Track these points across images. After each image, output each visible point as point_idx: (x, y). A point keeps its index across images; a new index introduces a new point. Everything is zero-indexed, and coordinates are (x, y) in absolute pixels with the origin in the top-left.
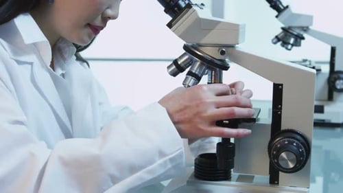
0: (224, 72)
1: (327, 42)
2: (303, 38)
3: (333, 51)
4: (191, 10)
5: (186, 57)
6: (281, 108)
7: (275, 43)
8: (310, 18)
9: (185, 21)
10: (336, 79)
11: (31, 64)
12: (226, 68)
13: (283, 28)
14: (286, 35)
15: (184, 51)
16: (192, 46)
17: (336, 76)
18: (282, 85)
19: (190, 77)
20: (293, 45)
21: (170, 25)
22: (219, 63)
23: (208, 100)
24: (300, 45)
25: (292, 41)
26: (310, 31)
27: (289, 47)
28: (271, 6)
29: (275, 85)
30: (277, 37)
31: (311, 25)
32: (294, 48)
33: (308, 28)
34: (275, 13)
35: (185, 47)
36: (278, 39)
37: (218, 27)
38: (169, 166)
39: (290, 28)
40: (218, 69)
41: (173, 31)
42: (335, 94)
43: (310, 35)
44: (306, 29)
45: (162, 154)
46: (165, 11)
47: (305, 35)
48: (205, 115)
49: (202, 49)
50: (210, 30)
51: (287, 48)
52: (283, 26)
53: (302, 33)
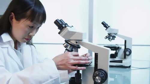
0: (79, 49)
1: (123, 39)
2: (115, 37)
3: (125, 41)
4: (66, 28)
5: (66, 44)
6: (97, 62)
7: (106, 39)
8: (117, 30)
9: (64, 32)
10: (126, 51)
11: (8, 48)
12: (80, 48)
13: (108, 34)
14: (109, 36)
15: (65, 42)
16: (68, 41)
17: (126, 50)
18: (98, 54)
19: (66, 51)
20: (112, 39)
21: (59, 33)
22: (77, 46)
23: (71, 58)
24: (114, 39)
25: (111, 38)
26: (117, 35)
27: (110, 40)
28: (104, 26)
29: (95, 53)
30: (106, 37)
31: (118, 32)
32: (112, 40)
33: (117, 33)
34: (106, 28)
35: (65, 41)
36: (107, 37)
37: (76, 34)
38: (54, 82)
39: (111, 34)
40: (77, 48)
41: (60, 35)
42: (126, 56)
43: (118, 36)
44: (116, 34)
45: (51, 77)
46: (58, 28)
47: (116, 36)
48: (70, 62)
49: (71, 41)
50: (73, 35)
51: (110, 41)
52: (108, 33)
53: (115, 35)
